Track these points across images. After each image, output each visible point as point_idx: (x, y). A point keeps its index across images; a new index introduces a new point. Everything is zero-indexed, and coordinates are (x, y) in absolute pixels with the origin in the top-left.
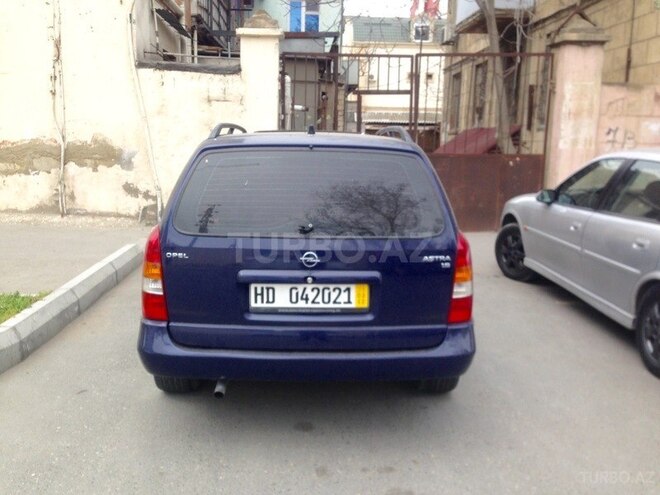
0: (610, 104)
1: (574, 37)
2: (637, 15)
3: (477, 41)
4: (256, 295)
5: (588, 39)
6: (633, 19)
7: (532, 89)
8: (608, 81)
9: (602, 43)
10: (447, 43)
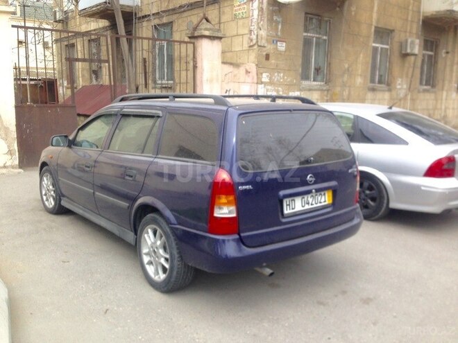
0: (226, 74)
1: (207, 33)
2: (222, 21)
3: (87, 23)
4: (287, 205)
5: (214, 35)
6: (220, 23)
7: (145, 61)
8: (225, 61)
9: (220, 38)
10: (59, 21)
